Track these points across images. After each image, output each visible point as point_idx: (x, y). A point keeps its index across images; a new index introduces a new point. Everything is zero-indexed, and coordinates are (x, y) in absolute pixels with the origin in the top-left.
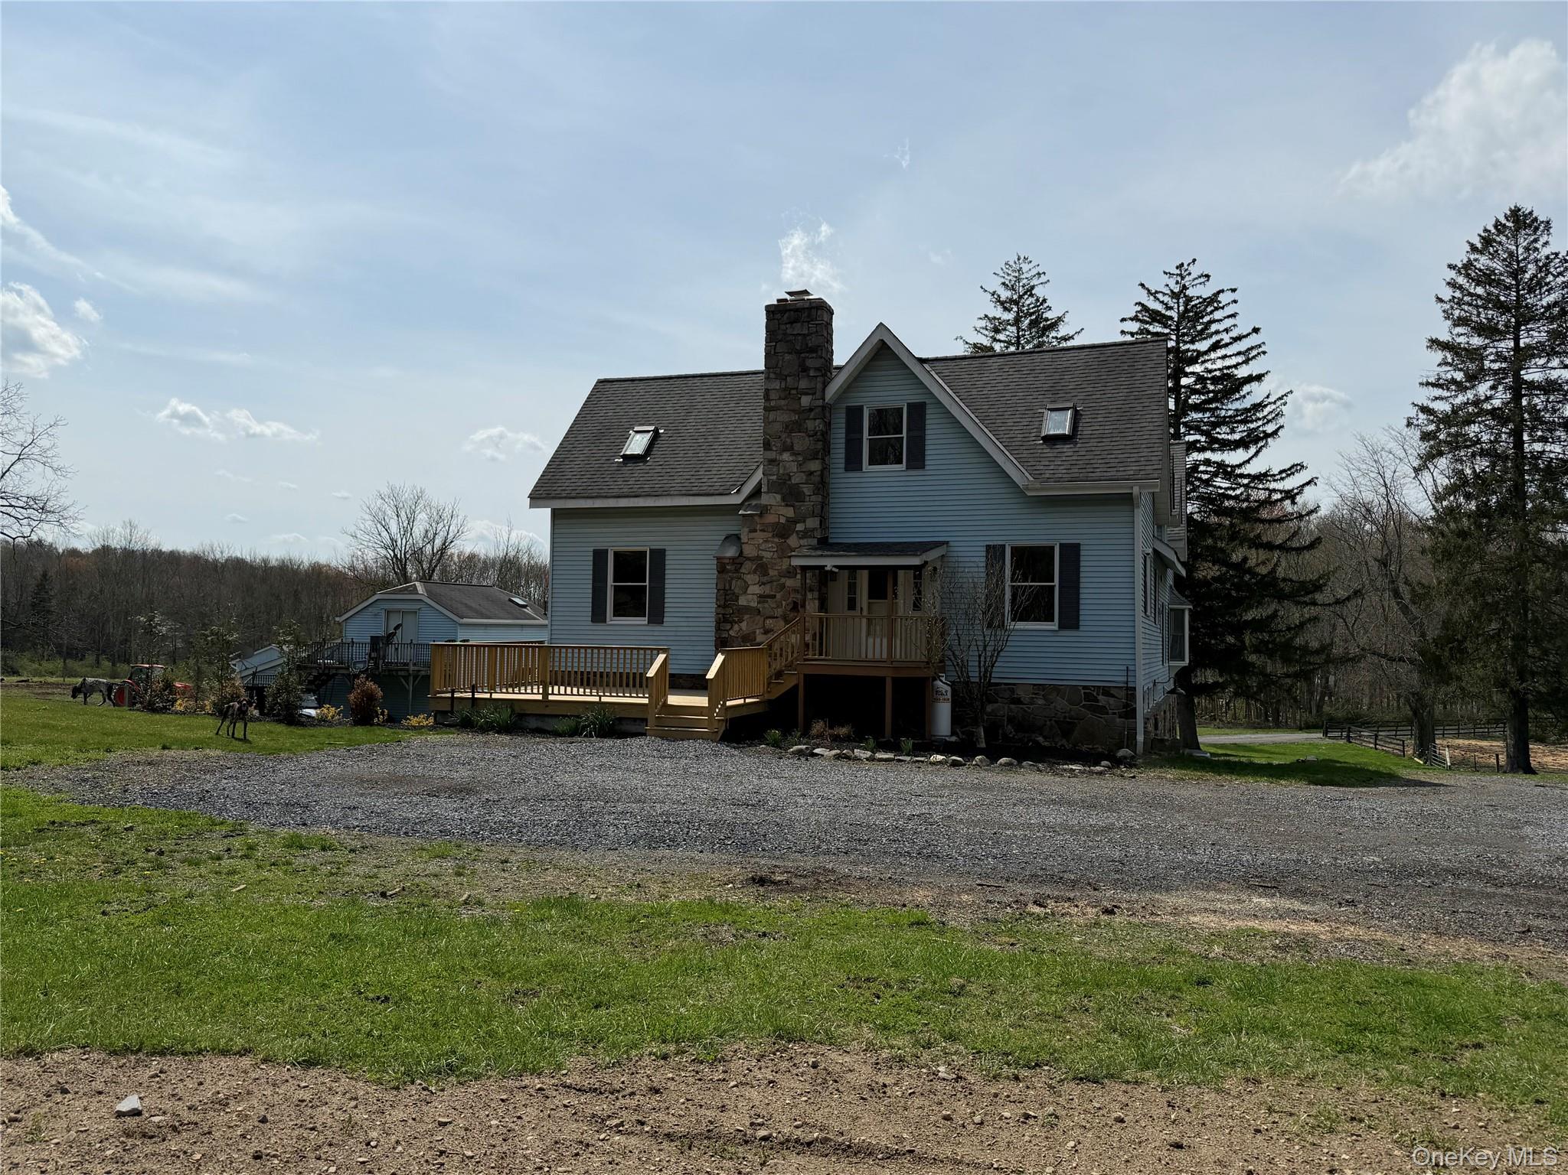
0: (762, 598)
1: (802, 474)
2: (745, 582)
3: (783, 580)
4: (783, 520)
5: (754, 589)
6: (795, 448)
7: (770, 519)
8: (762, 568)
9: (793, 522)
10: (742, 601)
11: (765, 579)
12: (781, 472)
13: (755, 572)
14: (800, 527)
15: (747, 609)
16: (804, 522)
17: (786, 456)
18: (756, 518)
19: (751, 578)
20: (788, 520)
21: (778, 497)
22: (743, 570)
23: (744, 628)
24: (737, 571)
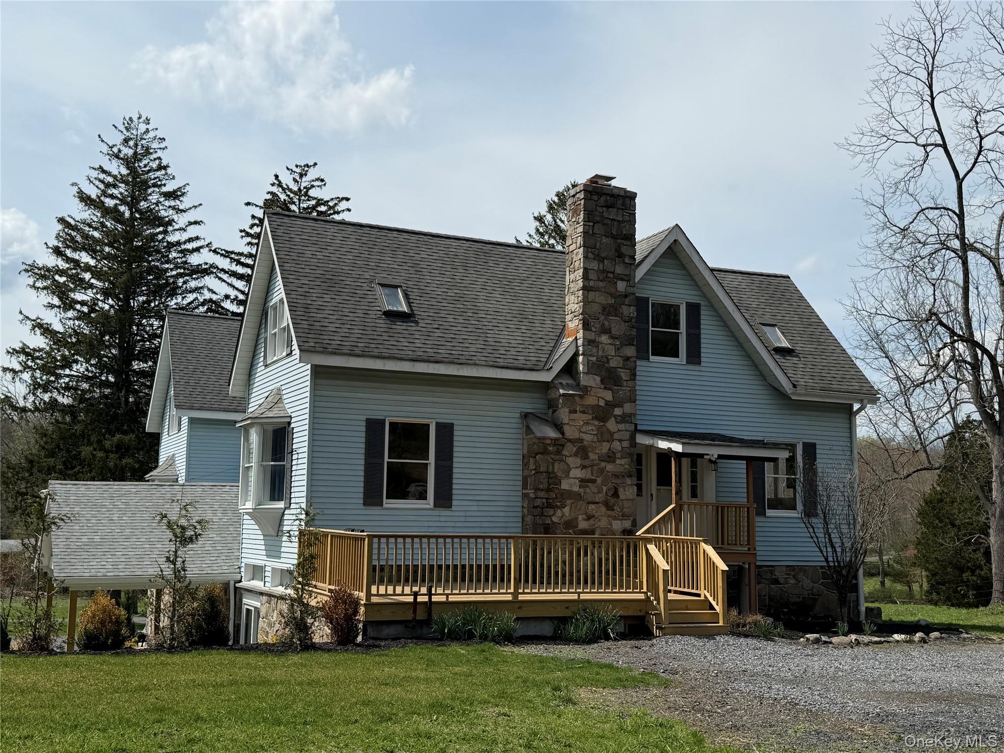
0: (584, 482)
1: (619, 359)
2: (567, 464)
3: (603, 464)
4: (602, 403)
5: (576, 473)
6: (613, 332)
7: (590, 400)
8: (583, 451)
9: (611, 405)
10: (565, 485)
11: (586, 463)
12: (600, 353)
13: (576, 455)
14: (618, 411)
15: (569, 494)
16: (622, 407)
17: (604, 339)
18: (577, 398)
19: (574, 461)
20: (607, 403)
21: (598, 379)
22: (565, 453)
23: (567, 514)
24: (559, 452)
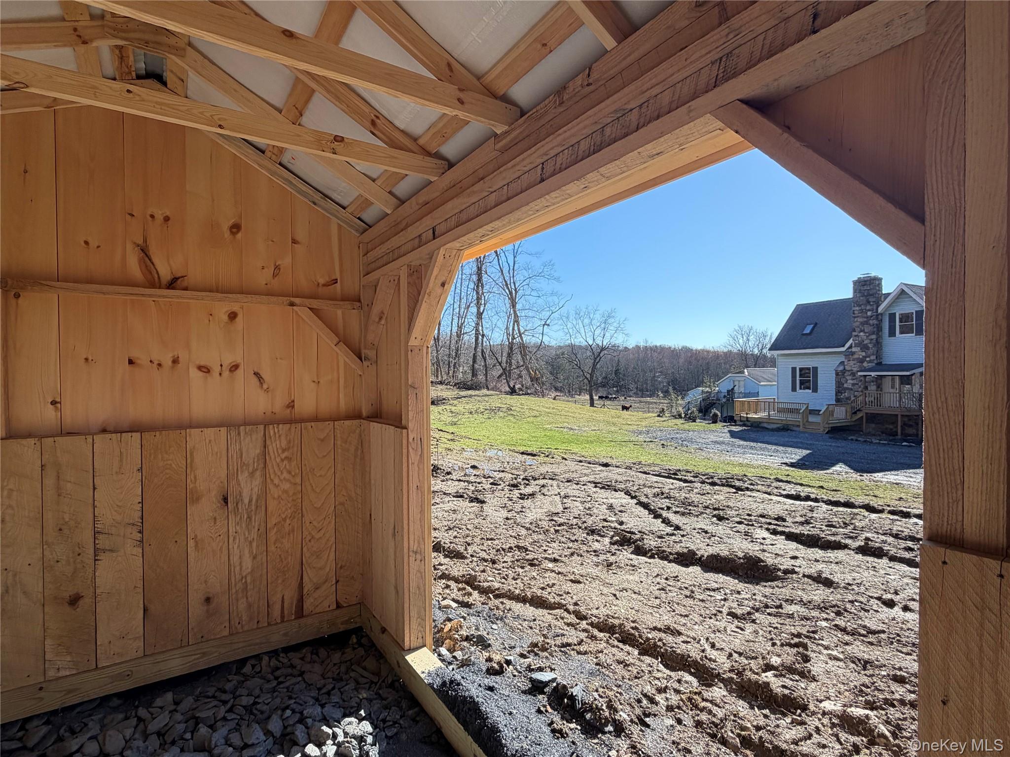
0: (853, 385)
1: (869, 340)
2: (846, 379)
4: (861, 357)
5: (850, 382)
6: (865, 331)
7: (856, 356)
8: (853, 374)
9: (866, 357)
10: (845, 385)
11: (854, 378)
12: (860, 339)
13: (850, 375)
14: (868, 359)
15: (848, 389)
16: (870, 357)
17: (862, 334)
18: (851, 356)
19: (849, 378)
20: (863, 356)
21: (859, 349)
22: (845, 375)
23: (846, 395)
24: (843, 375)
